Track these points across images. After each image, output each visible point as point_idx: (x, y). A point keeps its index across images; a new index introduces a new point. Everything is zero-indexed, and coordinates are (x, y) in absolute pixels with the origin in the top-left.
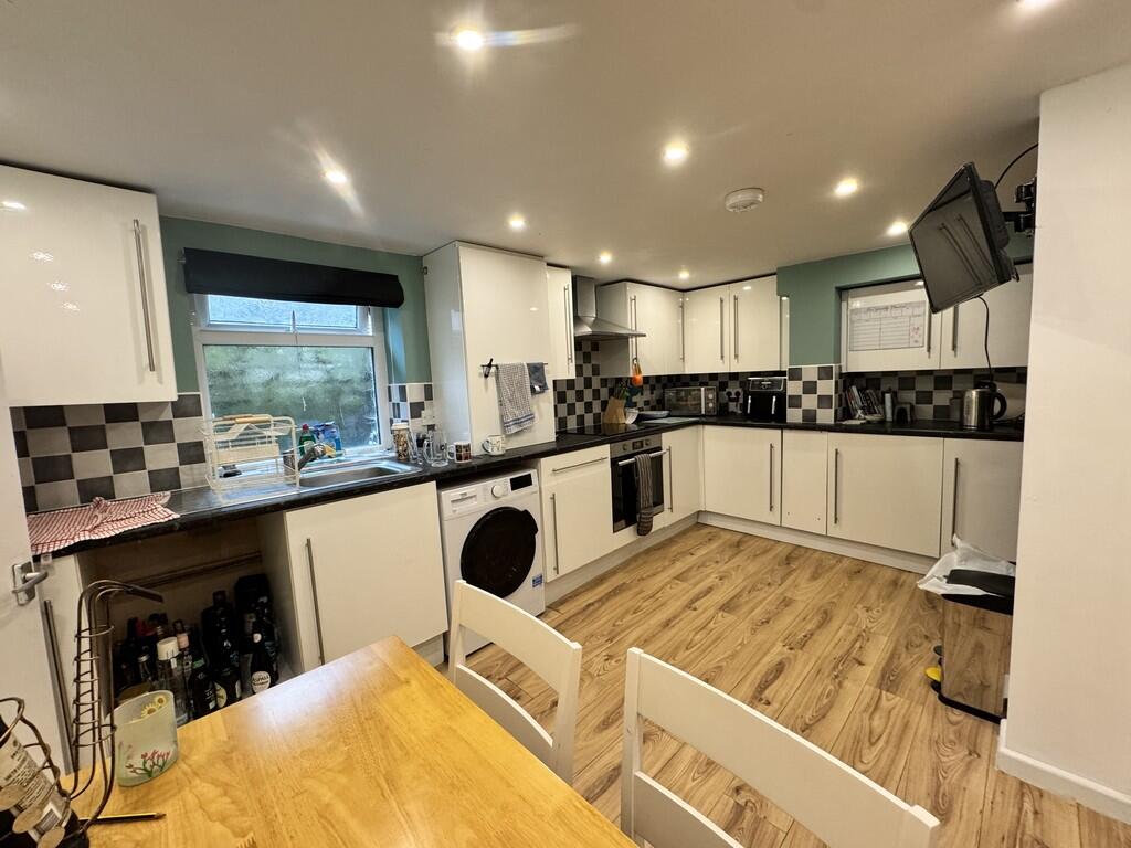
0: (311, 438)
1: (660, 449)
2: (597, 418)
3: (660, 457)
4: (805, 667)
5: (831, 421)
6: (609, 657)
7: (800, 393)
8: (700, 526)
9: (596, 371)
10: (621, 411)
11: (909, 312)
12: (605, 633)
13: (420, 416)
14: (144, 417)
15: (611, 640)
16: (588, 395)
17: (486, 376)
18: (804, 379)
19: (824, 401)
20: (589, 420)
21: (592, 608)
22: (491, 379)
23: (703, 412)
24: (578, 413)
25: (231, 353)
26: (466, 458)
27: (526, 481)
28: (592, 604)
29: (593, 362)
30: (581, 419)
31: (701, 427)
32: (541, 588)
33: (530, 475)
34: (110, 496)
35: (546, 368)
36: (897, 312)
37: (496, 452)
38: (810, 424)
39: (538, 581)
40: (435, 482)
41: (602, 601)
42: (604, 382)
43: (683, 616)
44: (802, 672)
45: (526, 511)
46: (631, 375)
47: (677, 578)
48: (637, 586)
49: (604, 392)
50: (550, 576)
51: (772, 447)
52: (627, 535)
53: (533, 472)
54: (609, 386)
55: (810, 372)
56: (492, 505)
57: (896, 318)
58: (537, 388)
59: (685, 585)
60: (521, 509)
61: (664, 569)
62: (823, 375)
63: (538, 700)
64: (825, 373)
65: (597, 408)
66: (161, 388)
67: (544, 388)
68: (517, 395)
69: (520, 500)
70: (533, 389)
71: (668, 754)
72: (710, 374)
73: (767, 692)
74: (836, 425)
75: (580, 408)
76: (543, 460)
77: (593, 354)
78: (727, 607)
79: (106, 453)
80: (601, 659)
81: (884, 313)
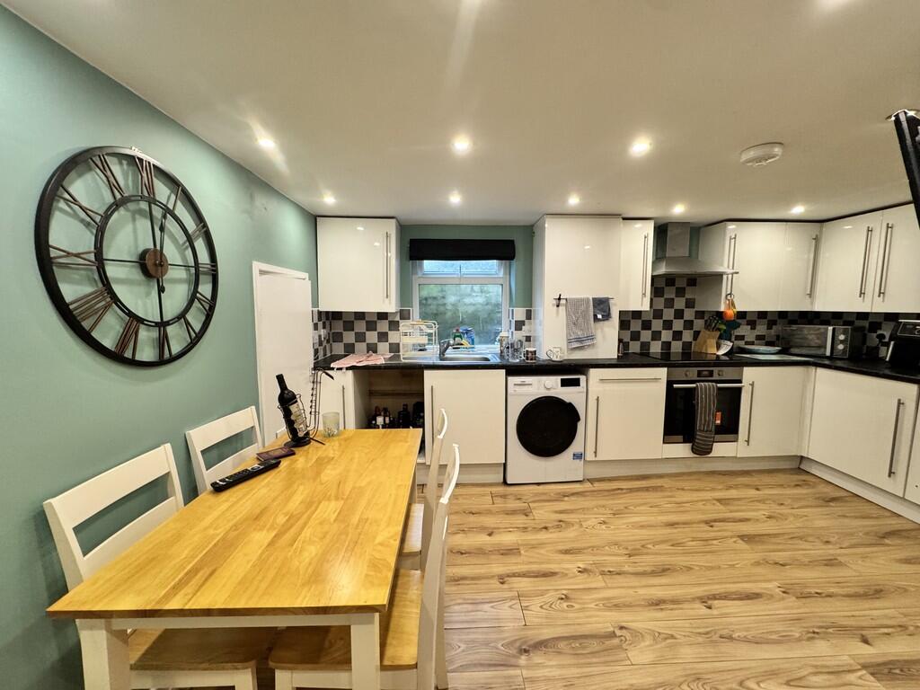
0: (460, 337)
1: (740, 382)
2: (686, 346)
3: (740, 390)
4: (785, 609)
6: (604, 523)
8: (799, 471)
9: (690, 304)
10: (713, 342)
12: (615, 509)
13: (521, 330)
14: (390, 319)
15: (614, 514)
16: (678, 325)
17: (558, 306)
21: (619, 491)
22: (562, 309)
23: (828, 353)
24: (663, 339)
25: (439, 288)
26: (532, 359)
27: (576, 383)
28: (622, 489)
29: (688, 296)
31: (812, 369)
32: (580, 463)
33: (579, 379)
34: (375, 352)
35: (611, 301)
37: (554, 359)
39: (578, 456)
40: (504, 371)
41: (631, 490)
42: (700, 314)
43: (694, 525)
44: (778, 609)
45: (570, 403)
46: (722, 308)
47: (719, 500)
48: (671, 491)
49: (698, 324)
50: (590, 456)
51: (900, 403)
52: (681, 450)
53: (582, 378)
54: (703, 318)
56: (543, 393)
58: (599, 316)
59: (722, 507)
60: (568, 401)
61: (713, 489)
63: (537, 522)
65: (688, 336)
66: (391, 306)
67: (607, 316)
68: (581, 320)
69: (568, 394)
70: (595, 316)
71: (593, 586)
72: (858, 313)
73: (716, 602)
75: (666, 336)
76: (591, 370)
77: (688, 289)
78: (747, 538)
79: (376, 333)
80: (596, 521)
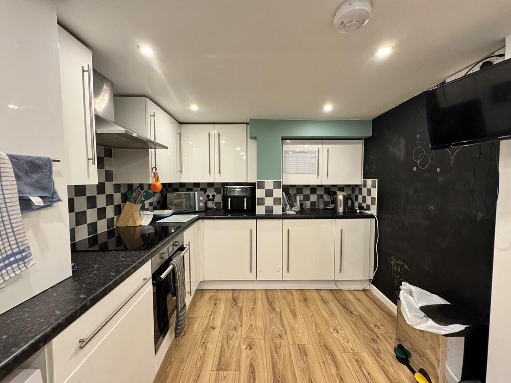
2: (111, 222)
5: (280, 212)
7: (264, 196)
9: (110, 177)
10: (135, 213)
11: (309, 155)
16: (101, 201)
18: (266, 188)
19: (277, 201)
20: (102, 227)
24: (89, 221)
29: (106, 168)
30: (93, 227)
36: (305, 155)
38: (269, 215)
42: (117, 187)
49: (117, 198)
51: (251, 231)
54: (122, 191)
55: (269, 184)
57: (304, 157)
58: (36, 200)
62: (276, 186)
64: (277, 184)
67: (50, 199)
74: (283, 214)
75: (92, 216)
81: (299, 154)
